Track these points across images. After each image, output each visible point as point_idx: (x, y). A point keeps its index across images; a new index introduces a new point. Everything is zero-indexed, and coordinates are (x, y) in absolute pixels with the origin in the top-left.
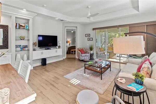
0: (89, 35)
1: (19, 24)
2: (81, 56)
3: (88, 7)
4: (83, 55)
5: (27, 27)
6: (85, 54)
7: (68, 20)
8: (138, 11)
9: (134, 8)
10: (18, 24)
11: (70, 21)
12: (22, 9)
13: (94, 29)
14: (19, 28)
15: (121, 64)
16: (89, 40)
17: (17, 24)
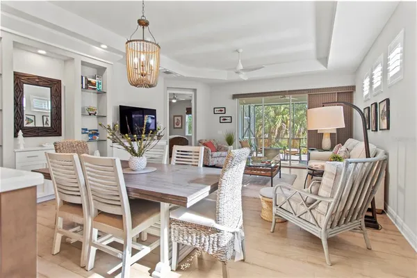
0: (222, 110)
1: (86, 78)
2: (210, 157)
3: (237, 51)
4: (215, 154)
5: (100, 86)
6: (219, 153)
7: (180, 73)
8: (326, 66)
9: (319, 59)
10: (84, 78)
11: (185, 75)
12: (99, 44)
13: (235, 96)
14: (87, 88)
15: (292, 170)
16: (223, 120)
17: (82, 77)
